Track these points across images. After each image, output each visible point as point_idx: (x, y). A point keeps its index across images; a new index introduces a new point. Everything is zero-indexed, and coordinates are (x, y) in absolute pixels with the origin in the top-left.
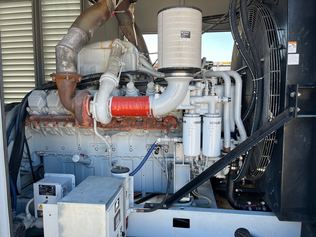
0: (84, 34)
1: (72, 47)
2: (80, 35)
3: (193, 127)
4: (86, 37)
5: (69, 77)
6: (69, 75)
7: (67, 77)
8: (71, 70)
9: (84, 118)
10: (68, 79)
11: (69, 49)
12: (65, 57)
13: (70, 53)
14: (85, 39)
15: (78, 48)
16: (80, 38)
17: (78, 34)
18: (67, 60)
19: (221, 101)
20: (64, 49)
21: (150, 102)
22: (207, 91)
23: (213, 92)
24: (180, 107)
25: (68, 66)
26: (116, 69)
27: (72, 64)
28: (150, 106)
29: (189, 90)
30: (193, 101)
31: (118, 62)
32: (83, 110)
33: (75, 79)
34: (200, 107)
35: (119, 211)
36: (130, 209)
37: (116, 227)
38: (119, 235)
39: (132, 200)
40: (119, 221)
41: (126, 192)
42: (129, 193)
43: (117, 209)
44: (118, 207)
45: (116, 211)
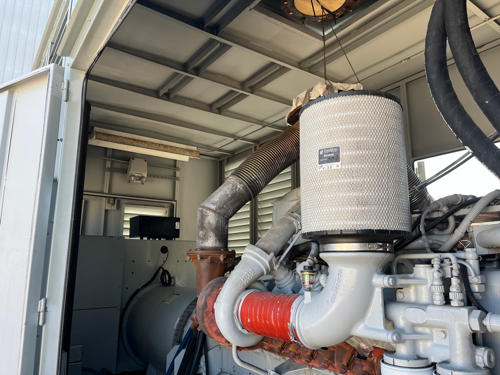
0: (241, 183)
1: (213, 207)
2: (233, 186)
4: (244, 188)
5: (200, 256)
6: (201, 251)
7: (198, 255)
8: (211, 242)
10: (199, 258)
11: (208, 212)
12: (202, 223)
13: (209, 217)
14: (244, 192)
15: (227, 207)
16: (232, 190)
17: (230, 186)
18: (205, 228)
19: (482, 326)
20: (202, 212)
21: (292, 311)
22: (438, 291)
23: (456, 294)
24: (360, 330)
25: (205, 238)
26: (277, 236)
27: (212, 234)
28: (291, 320)
29: (378, 286)
30: (402, 316)
31: (291, 223)
32: (207, 315)
33: (212, 259)
34: (430, 338)
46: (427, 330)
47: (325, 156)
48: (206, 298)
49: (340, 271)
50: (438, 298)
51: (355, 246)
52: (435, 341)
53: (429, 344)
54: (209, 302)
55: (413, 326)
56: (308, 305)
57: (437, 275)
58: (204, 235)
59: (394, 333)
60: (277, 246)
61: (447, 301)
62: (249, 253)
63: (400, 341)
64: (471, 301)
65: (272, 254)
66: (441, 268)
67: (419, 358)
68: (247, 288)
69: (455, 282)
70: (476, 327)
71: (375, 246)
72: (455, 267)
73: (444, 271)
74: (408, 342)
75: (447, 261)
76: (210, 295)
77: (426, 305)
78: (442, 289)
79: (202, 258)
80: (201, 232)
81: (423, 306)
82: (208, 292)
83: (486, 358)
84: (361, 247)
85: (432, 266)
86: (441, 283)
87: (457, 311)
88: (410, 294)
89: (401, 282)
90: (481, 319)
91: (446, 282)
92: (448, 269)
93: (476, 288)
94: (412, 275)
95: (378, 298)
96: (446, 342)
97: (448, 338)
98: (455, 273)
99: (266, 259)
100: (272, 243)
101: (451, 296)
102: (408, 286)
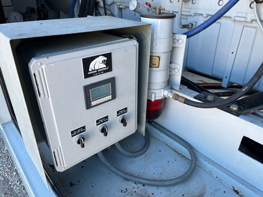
35: (112, 81)
36: (163, 90)
37: (93, 103)
38: (114, 118)
39: (178, 79)
40: (110, 97)
41: (157, 59)
42: (173, 66)
43: (98, 72)
44: (105, 71)
45: (92, 75)
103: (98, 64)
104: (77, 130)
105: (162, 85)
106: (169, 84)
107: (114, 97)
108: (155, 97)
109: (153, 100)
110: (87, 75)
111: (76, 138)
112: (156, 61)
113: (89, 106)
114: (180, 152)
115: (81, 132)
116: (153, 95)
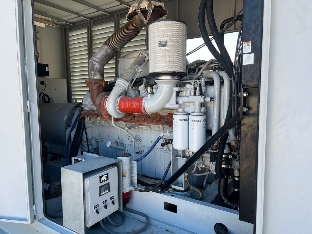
0: (110, 49)
1: (98, 60)
2: (106, 50)
3: (179, 124)
4: (111, 51)
5: (94, 83)
6: (94, 81)
8: (97, 77)
9: (102, 113)
10: (93, 84)
11: (96, 62)
12: (93, 68)
13: (96, 65)
14: (111, 53)
15: (104, 60)
16: (106, 52)
17: (105, 50)
18: (95, 70)
19: (204, 101)
20: (92, 62)
21: (143, 102)
22: (193, 91)
23: (198, 92)
24: (168, 106)
25: (95, 75)
26: (130, 75)
27: (98, 73)
28: (143, 105)
29: (175, 91)
30: (181, 100)
31: (135, 69)
32: (101, 107)
33: (99, 84)
34: (189, 106)
35: (108, 184)
36: (129, 187)
37: (102, 194)
38: (109, 202)
39: (135, 181)
40: (107, 191)
41: (125, 173)
42: (133, 175)
43: (104, 181)
44: (106, 180)
45: (102, 182)
46: (188, 104)
47: (161, 44)
48: (100, 100)
49: (163, 86)
50: (193, 94)
51: (169, 77)
52: (190, 107)
53: (188, 108)
54: (102, 102)
55: (184, 103)
56: (149, 99)
57: (193, 87)
58: (95, 74)
59: (179, 105)
60: (130, 79)
61: (195, 94)
62: (120, 82)
63: (180, 108)
64: (201, 94)
65: (129, 82)
66: (194, 84)
67: (185, 112)
68: (120, 96)
69: (198, 88)
70: (202, 101)
71: (175, 77)
72: (198, 84)
73: (195, 86)
74: (182, 108)
75: (196, 83)
76: (102, 99)
77: (189, 96)
78: (194, 91)
79: (95, 84)
80: (92, 72)
81: (188, 97)
82: (101, 98)
83: (204, 110)
84: (171, 78)
85: (192, 84)
86: (194, 89)
87: (198, 97)
88: (184, 94)
89: (182, 89)
90: (204, 98)
91: (195, 89)
92: (196, 85)
93: (203, 90)
94: (185, 87)
95: (174, 94)
96: (193, 107)
97: (194, 105)
98: (198, 86)
99: (127, 84)
100: (128, 77)
101: (197, 92)
102: (183, 91)
103: (104, 178)
104: (96, 206)
105: (129, 185)
106: (132, 184)
107: (109, 191)
108: (126, 191)
109: (125, 192)
110: (100, 183)
111: (95, 210)
112: (125, 174)
113: (100, 195)
114: (142, 221)
115: (97, 207)
116: (125, 189)
